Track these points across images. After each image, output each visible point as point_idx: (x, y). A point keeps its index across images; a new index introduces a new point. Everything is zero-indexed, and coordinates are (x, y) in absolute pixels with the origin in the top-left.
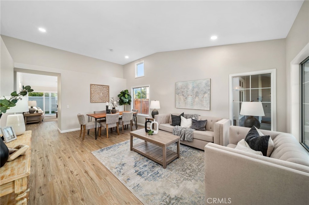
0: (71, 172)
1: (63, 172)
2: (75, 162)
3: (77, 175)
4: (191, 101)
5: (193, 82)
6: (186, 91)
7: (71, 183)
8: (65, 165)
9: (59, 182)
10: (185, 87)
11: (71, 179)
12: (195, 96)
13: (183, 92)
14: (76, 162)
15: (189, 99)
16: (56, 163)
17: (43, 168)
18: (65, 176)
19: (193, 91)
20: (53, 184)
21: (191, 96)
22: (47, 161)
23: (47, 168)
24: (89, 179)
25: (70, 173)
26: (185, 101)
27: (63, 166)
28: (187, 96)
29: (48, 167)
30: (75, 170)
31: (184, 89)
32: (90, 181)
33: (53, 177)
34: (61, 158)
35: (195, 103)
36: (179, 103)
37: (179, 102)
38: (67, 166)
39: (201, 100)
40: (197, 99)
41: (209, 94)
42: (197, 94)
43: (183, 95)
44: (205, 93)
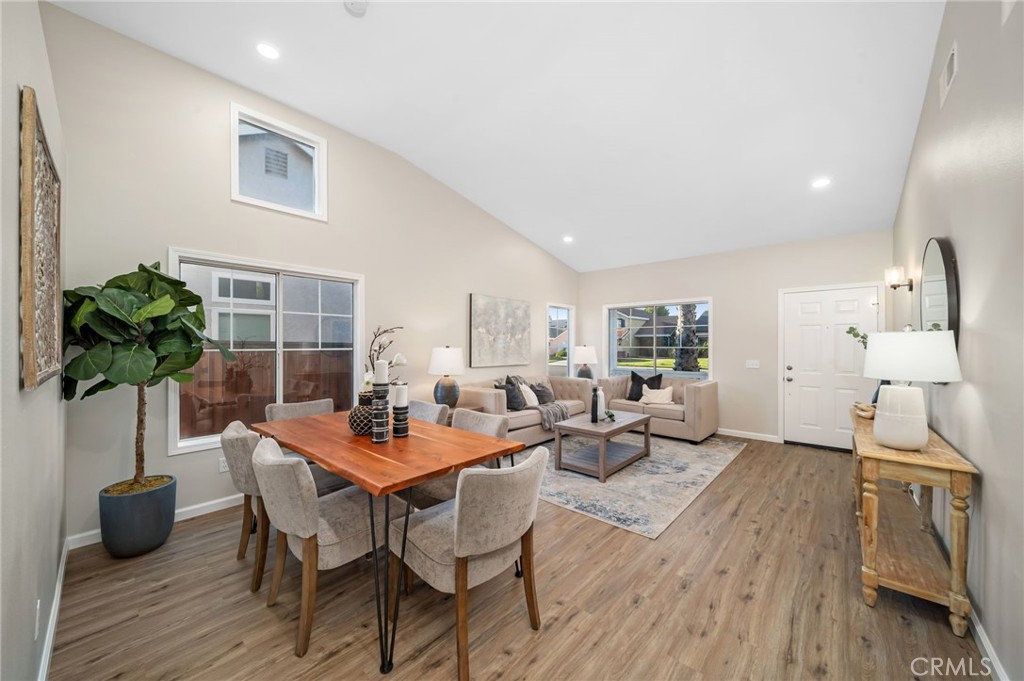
0: (758, 533)
1: (775, 544)
2: (726, 548)
3: (755, 522)
4: (504, 347)
5: (507, 303)
6: (493, 322)
7: (776, 519)
8: (758, 559)
9: (795, 533)
10: (492, 311)
11: (770, 523)
12: (510, 334)
13: (487, 323)
14: (724, 546)
15: (500, 341)
16: (774, 586)
17: (822, 596)
18: (777, 535)
19: (507, 322)
20: (809, 538)
21: (504, 334)
22: (799, 619)
23: (809, 588)
25: (763, 532)
26: (492, 346)
27: (761, 560)
28: (495, 334)
29: (805, 588)
30: (747, 531)
31: (491, 315)
33: (802, 550)
34: (746, 590)
35: (510, 351)
36: (479, 354)
37: (481, 351)
38: (756, 552)
39: (518, 343)
40: (513, 343)
41: (529, 332)
42: (512, 331)
43: (488, 332)
44: (524, 330)
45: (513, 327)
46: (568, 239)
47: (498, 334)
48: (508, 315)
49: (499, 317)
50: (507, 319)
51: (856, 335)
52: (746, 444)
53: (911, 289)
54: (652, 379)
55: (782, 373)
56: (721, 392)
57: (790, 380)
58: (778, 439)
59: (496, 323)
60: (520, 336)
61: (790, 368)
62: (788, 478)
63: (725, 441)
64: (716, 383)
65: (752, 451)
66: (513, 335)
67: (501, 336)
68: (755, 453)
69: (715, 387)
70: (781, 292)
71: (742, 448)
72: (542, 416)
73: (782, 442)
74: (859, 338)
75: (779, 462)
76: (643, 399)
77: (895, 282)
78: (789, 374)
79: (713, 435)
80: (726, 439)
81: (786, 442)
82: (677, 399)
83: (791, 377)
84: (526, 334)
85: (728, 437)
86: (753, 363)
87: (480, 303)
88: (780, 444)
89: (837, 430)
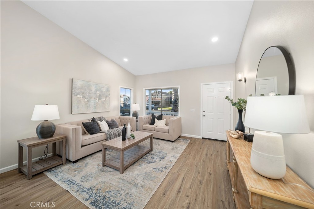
4: (94, 104)
5: (96, 85)
6: (87, 93)
10: (86, 88)
12: (98, 98)
13: (83, 93)
15: (92, 101)
19: (96, 93)
21: (94, 98)
24: (185, 182)
26: (86, 104)
28: (89, 98)
31: (86, 90)
32: (185, 180)
35: (98, 106)
36: (78, 108)
37: (78, 106)
39: (103, 103)
40: (100, 102)
41: (109, 98)
42: (100, 97)
43: (84, 97)
44: (107, 97)
45: (100, 95)
46: (126, 60)
47: (91, 98)
48: (97, 90)
49: (91, 91)
50: (96, 92)
51: (229, 100)
52: (190, 140)
53: (245, 82)
54: (159, 116)
55: (202, 113)
56: (183, 121)
57: (204, 116)
58: (200, 137)
59: (89, 93)
60: (104, 99)
61: (204, 112)
62: (203, 157)
63: (183, 140)
64: (181, 117)
65: (192, 144)
66: (100, 99)
67: (93, 99)
68: (193, 145)
69: (180, 119)
70: (201, 84)
71: (188, 142)
72: (106, 136)
73: (202, 138)
74: (230, 101)
75: (200, 148)
76: (155, 124)
77: (240, 79)
78: (204, 114)
79: (180, 137)
80: (184, 138)
81: (203, 138)
82: (167, 124)
83: (205, 115)
84: (107, 99)
85: (185, 137)
86: (193, 110)
87: (78, 83)
88: (201, 139)
89: (218, 134)
